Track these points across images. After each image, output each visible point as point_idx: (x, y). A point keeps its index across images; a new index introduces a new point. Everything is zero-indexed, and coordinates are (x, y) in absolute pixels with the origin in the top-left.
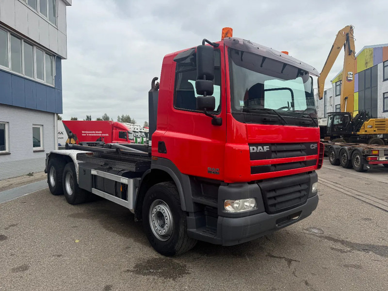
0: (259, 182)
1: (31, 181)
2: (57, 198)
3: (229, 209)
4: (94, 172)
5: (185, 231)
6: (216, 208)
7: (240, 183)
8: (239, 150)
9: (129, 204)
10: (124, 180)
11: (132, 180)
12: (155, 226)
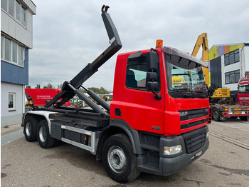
0: (182, 134)
1: (9, 132)
2: (32, 144)
3: (167, 152)
4: (63, 127)
5: (136, 167)
6: (159, 152)
7: (172, 136)
8: (173, 115)
9: (92, 149)
10: (88, 133)
11: (94, 133)
12: (112, 163)
